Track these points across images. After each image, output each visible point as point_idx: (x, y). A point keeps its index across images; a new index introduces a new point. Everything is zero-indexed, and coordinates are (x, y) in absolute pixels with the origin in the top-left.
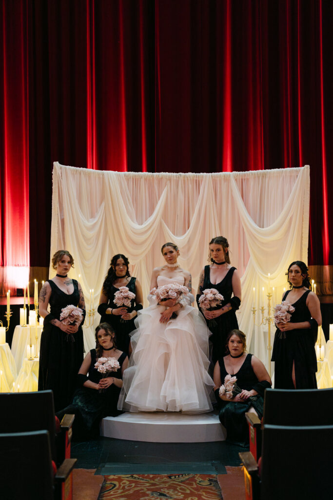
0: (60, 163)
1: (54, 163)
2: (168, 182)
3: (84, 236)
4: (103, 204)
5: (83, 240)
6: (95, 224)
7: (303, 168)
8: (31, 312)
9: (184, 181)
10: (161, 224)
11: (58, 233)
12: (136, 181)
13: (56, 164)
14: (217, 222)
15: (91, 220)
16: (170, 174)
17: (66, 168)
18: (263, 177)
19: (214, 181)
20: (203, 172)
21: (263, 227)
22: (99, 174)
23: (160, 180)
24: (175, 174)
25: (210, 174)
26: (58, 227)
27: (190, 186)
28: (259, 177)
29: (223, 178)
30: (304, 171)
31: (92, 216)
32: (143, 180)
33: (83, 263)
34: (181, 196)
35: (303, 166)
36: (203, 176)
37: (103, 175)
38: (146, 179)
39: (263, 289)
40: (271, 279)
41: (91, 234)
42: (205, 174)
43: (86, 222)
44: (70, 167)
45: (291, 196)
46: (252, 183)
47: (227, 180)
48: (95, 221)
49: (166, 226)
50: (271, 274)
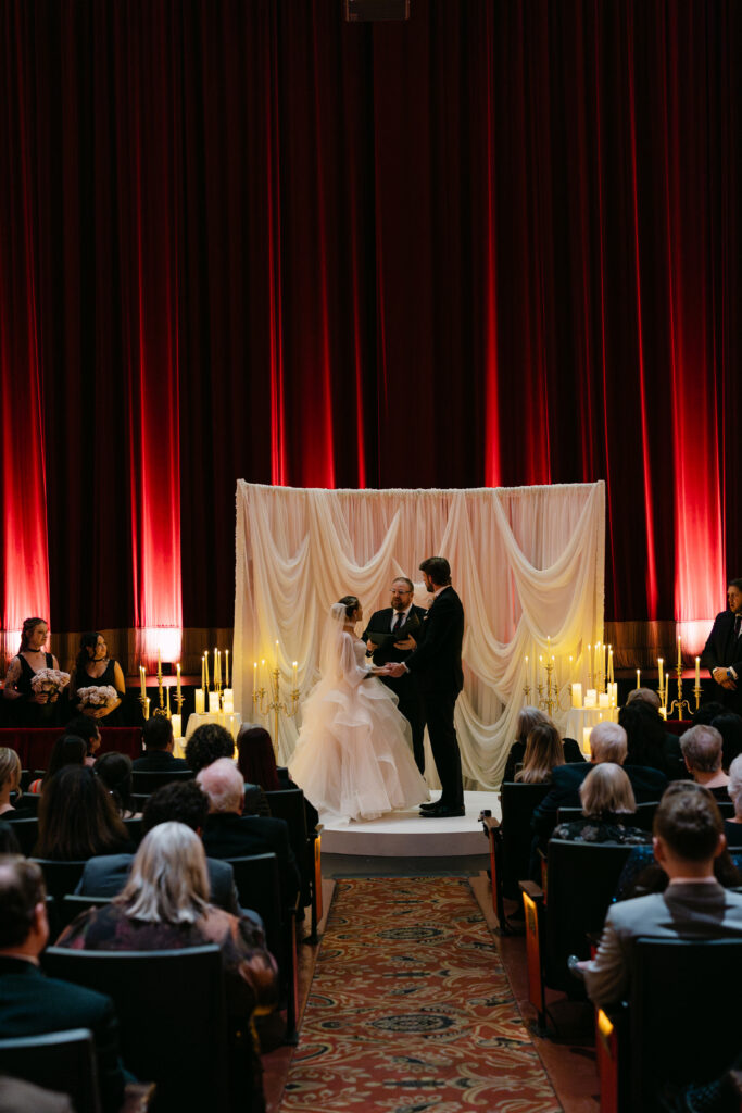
0: (247, 481)
1: (239, 481)
2: (402, 503)
3: (281, 585)
4: (307, 538)
5: (281, 594)
6: (296, 568)
7: (595, 484)
8: (211, 695)
9: (425, 501)
10: (391, 564)
11: (245, 581)
12: (354, 501)
13: (241, 483)
14: (474, 567)
15: (290, 561)
16: (405, 490)
17: (254, 488)
18: (540, 495)
19: (470, 500)
20: (453, 488)
21: (541, 569)
22: (301, 494)
23: (390, 499)
24: (411, 491)
25: (463, 490)
26: (245, 573)
27: (434, 509)
28: (534, 495)
29: (482, 497)
30: (598, 488)
31: (292, 555)
32: (364, 501)
33: (279, 625)
34: (421, 524)
35: (596, 481)
36: (452, 494)
37: (307, 494)
38: (368, 499)
39: (541, 658)
40: (553, 644)
41: (291, 581)
42: (456, 490)
43: (284, 564)
44: (261, 485)
45: (579, 525)
46: (524, 504)
47: (488, 498)
48: (296, 563)
49: (400, 568)
50: (551, 637)
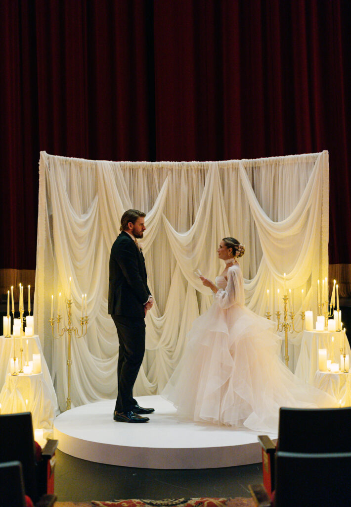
0: (49, 152)
1: (41, 152)
2: (170, 172)
3: (75, 234)
4: (97, 198)
5: (75, 240)
6: (88, 221)
7: (320, 153)
8: (15, 320)
9: (187, 170)
10: (162, 220)
11: (46, 231)
12: (133, 171)
13: (43, 154)
14: (225, 216)
15: (82, 216)
16: (172, 163)
17: (54, 158)
18: (276, 164)
19: (222, 171)
20: (209, 160)
21: (277, 221)
22: (92, 165)
23: (160, 170)
24: (177, 163)
25: (217, 162)
26: (46, 224)
27: (194, 176)
28: (271, 165)
29: (231, 166)
30: (323, 157)
31: (85, 211)
32: (141, 172)
33: (75, 266)
34: (184, 188)
35: (321, 151)
36: (208, 166)
37: (96, 165)
38: (144, 169)
39: (279, 291)
40: (287, 279)
41: (84, 232)
42: (211, 162)
43: (77, 218)
44: (59, 157)
45: (308, 185)
46: (263, 172)
47: (236, 169)
48: (87, 217)
49: (167, 221)
50: (287, 274)
